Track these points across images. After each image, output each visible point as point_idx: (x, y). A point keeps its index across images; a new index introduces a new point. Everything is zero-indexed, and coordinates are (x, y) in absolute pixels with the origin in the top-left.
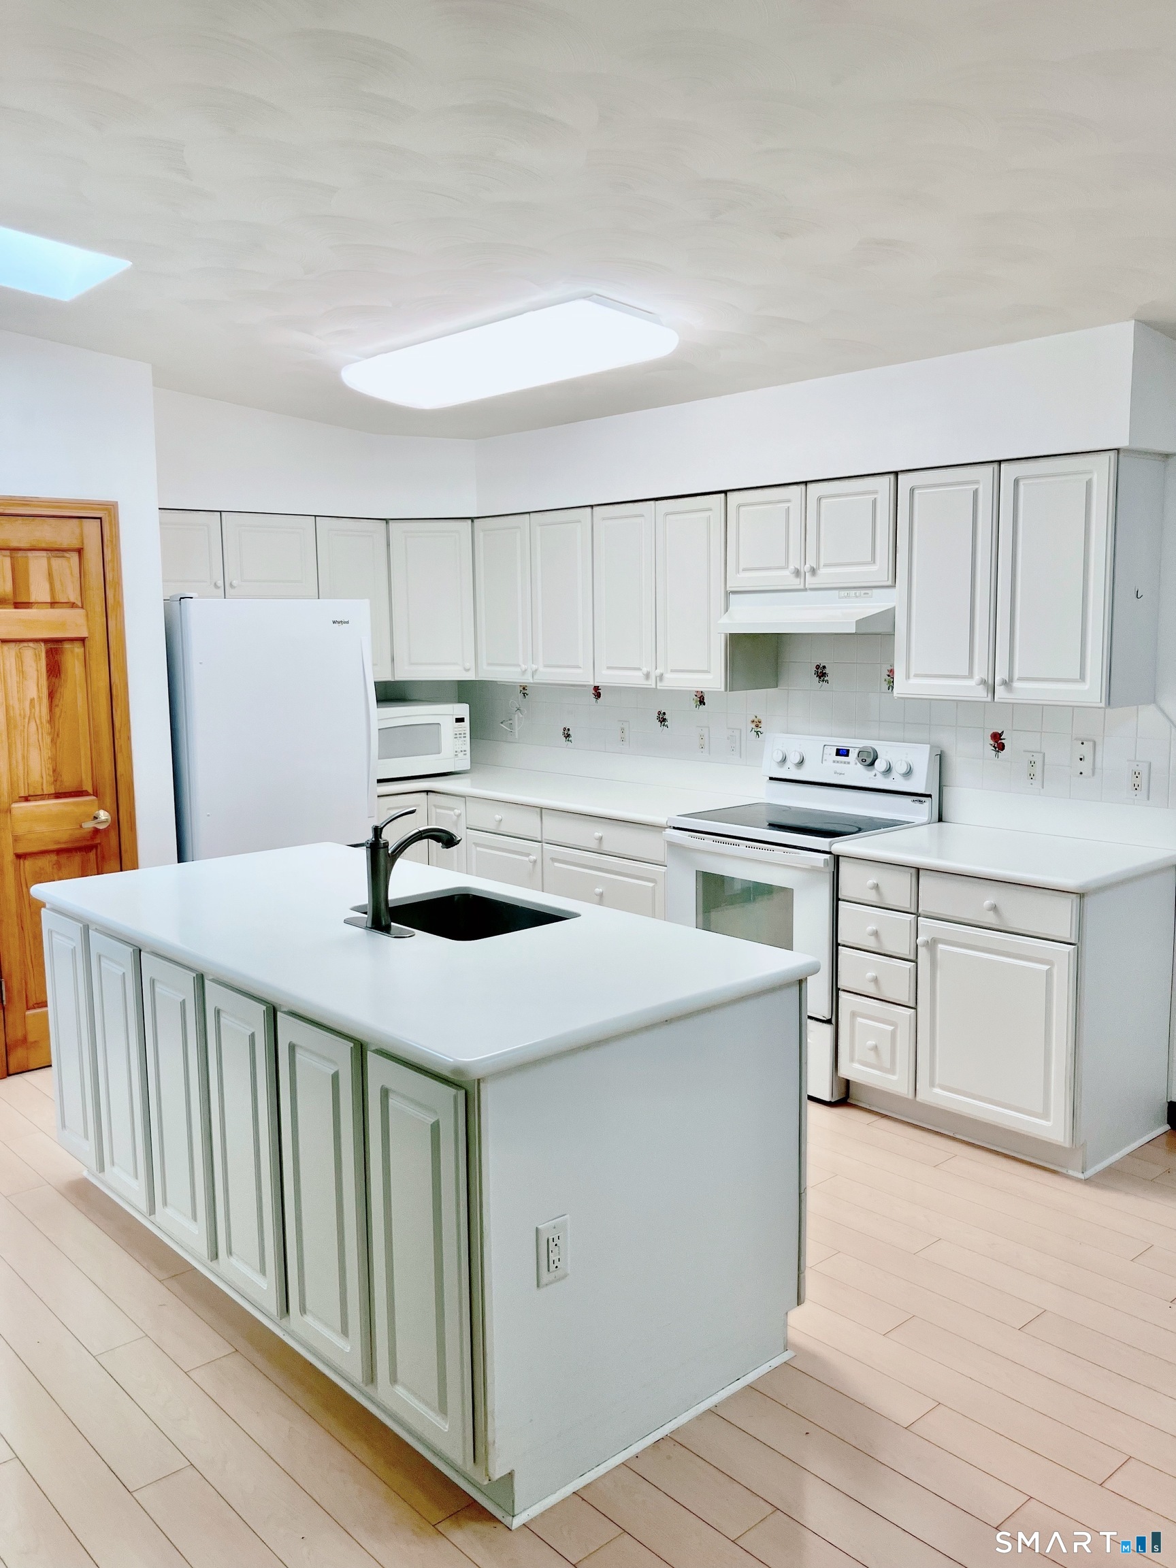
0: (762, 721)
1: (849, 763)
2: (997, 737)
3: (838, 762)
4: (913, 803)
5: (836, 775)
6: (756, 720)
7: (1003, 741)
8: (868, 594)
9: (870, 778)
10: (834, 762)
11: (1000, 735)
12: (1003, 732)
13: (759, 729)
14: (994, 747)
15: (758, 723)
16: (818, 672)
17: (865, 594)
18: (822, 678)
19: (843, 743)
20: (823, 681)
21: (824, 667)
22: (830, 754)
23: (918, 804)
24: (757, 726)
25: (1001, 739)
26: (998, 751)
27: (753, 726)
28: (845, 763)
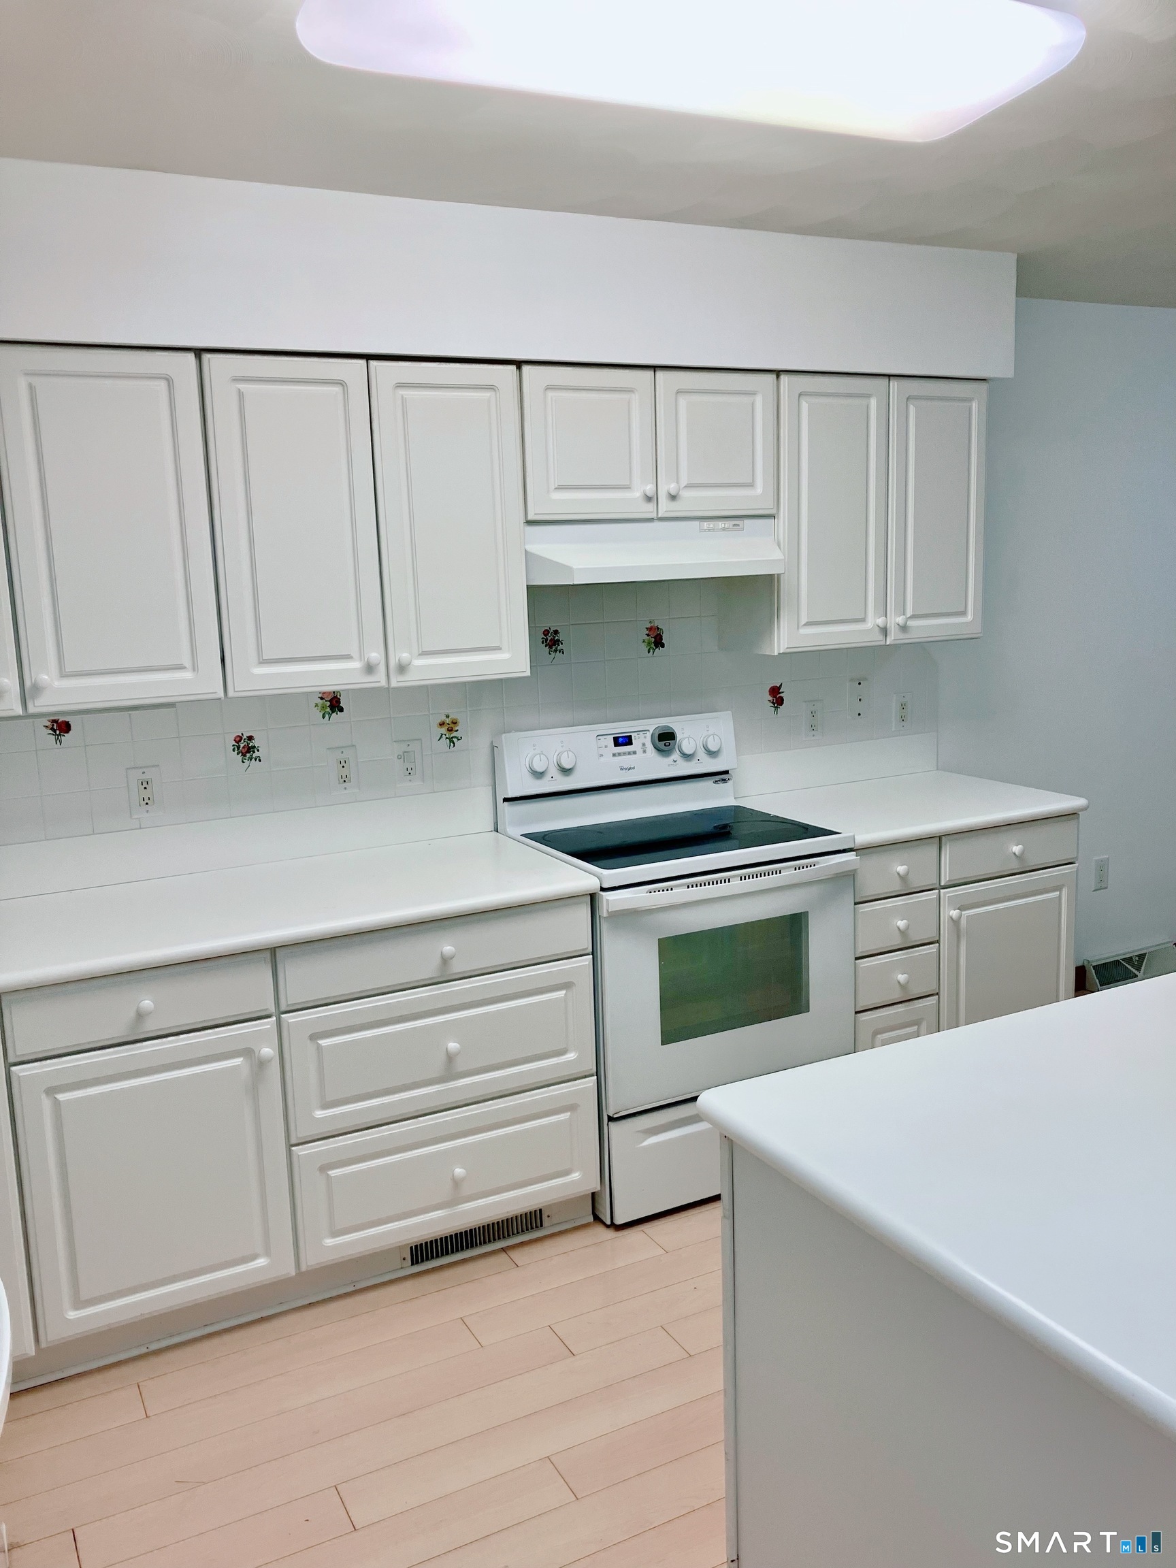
0: (460, 721)
1: (635, 753)
2: (775, 691)
3: (619, 754)
4: (716, 785)
5: (624, 771)
6: (448, 721)
7: (781, 695)
8: (738, 525)
9: (669, 765)
10: (614, 755)
11: (779, 688)
12: (781, 684)
13: (454, 734)
14: (773, 703)
15: (452, 725)
16: (547, 640)
17: (734, 525)
18: (554, 648)
19: (622, 728)
20: (556, 651)
21: (556, 632)
22: (606, 747)
23: (721, 785)
24: (450, 730)
25: (780, 693)
26: (777, 707)
27: (444, 730)
28: (629, 753)
